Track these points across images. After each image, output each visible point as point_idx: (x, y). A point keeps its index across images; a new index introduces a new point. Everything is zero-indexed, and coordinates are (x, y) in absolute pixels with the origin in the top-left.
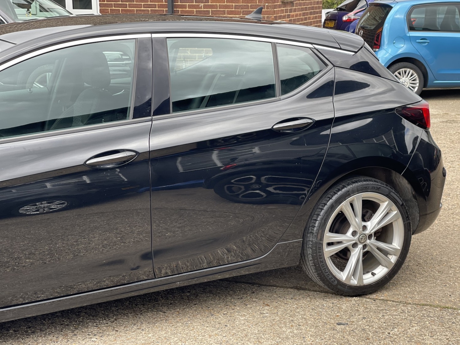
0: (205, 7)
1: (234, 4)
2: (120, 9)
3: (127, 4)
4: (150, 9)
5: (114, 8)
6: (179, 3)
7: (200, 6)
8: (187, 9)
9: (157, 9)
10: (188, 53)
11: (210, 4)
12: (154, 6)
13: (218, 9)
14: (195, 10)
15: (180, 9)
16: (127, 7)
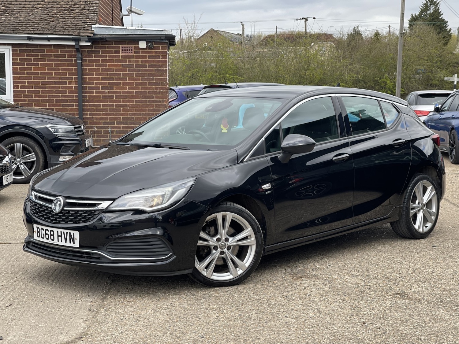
0: (110, 92)
1: (134, 91)
2: (33, 94)
3: (39, 91)
4: (61, 94)
5: (27, 94)
6: (87, 90)
7: (106, 92)
8: (95, 94)
9: (67, 94)
10: (95, 129)
11: (114, 90)
12: (65, 92)
13: (121, 95)
14: (101, 95)
15: (88, 95)
16: (39, 93)
